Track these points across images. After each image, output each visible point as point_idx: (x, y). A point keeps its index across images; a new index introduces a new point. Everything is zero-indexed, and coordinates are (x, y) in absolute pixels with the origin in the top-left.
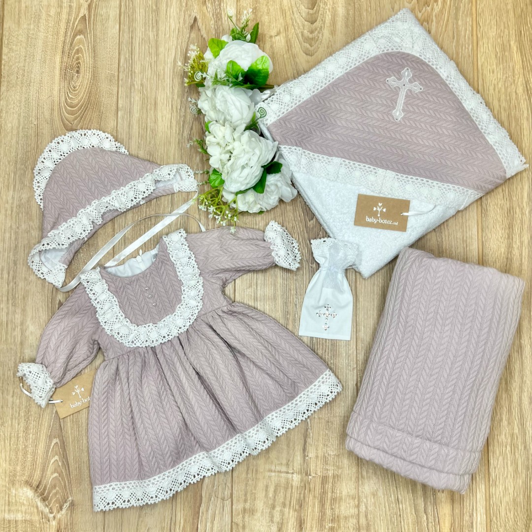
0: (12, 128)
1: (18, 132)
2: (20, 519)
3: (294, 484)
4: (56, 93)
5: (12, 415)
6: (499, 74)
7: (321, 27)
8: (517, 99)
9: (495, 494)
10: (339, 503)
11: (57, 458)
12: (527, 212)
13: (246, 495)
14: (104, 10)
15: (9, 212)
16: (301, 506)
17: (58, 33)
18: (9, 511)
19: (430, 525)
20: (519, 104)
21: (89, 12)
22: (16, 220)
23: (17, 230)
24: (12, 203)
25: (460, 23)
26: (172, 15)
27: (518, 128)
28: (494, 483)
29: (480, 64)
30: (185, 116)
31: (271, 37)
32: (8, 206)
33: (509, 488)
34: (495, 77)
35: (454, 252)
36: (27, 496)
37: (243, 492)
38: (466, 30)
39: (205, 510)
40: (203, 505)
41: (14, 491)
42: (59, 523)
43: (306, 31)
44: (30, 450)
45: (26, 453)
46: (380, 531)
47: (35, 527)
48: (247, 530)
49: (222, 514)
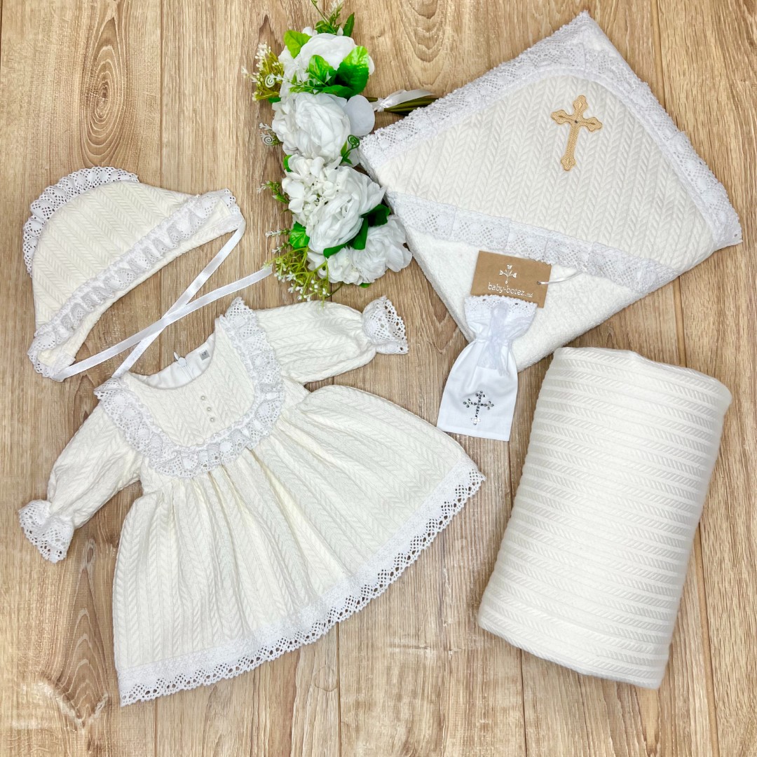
0: (15, 175)
1: (24, 181)
2: (34, 728)
3: (428, 663)
4: (75, 125)
6: (692, 76)
7: (442, 22)
8: (719, 109)
9: (720, 668)
10: (494, 689)
12: (743, 265)
13: (359, 682)
14: (140, 11)
15: (12, 292)
16: (438, 695)
17: (76, 44)
18: (18, 716)
19: (627, 716)
20: (722, 116)
21: (119, 15)
23: (24, 316)
24: (17, 279)
25: (634, 9)
26: (233, 14)
27: (724, 148)
28: (717, 652)
29: (664, 63)
30: (256, 151)
31: (372, 38)
32: (11, 284)
33: (740, 658)
34: (687, 80)
35: (642, 324)
36: (44, 694)
37: (355, 678)
38: (643, 17)
39: (301, 706)
40: (297, 699)
41: (25, 688)
42: (91, 731)
43: (420, 29)
44: (47, 627)
45: (41, 632)
46: (555, 727)
47: (56, 738)
48: (362, 733)
49: (325, 712)
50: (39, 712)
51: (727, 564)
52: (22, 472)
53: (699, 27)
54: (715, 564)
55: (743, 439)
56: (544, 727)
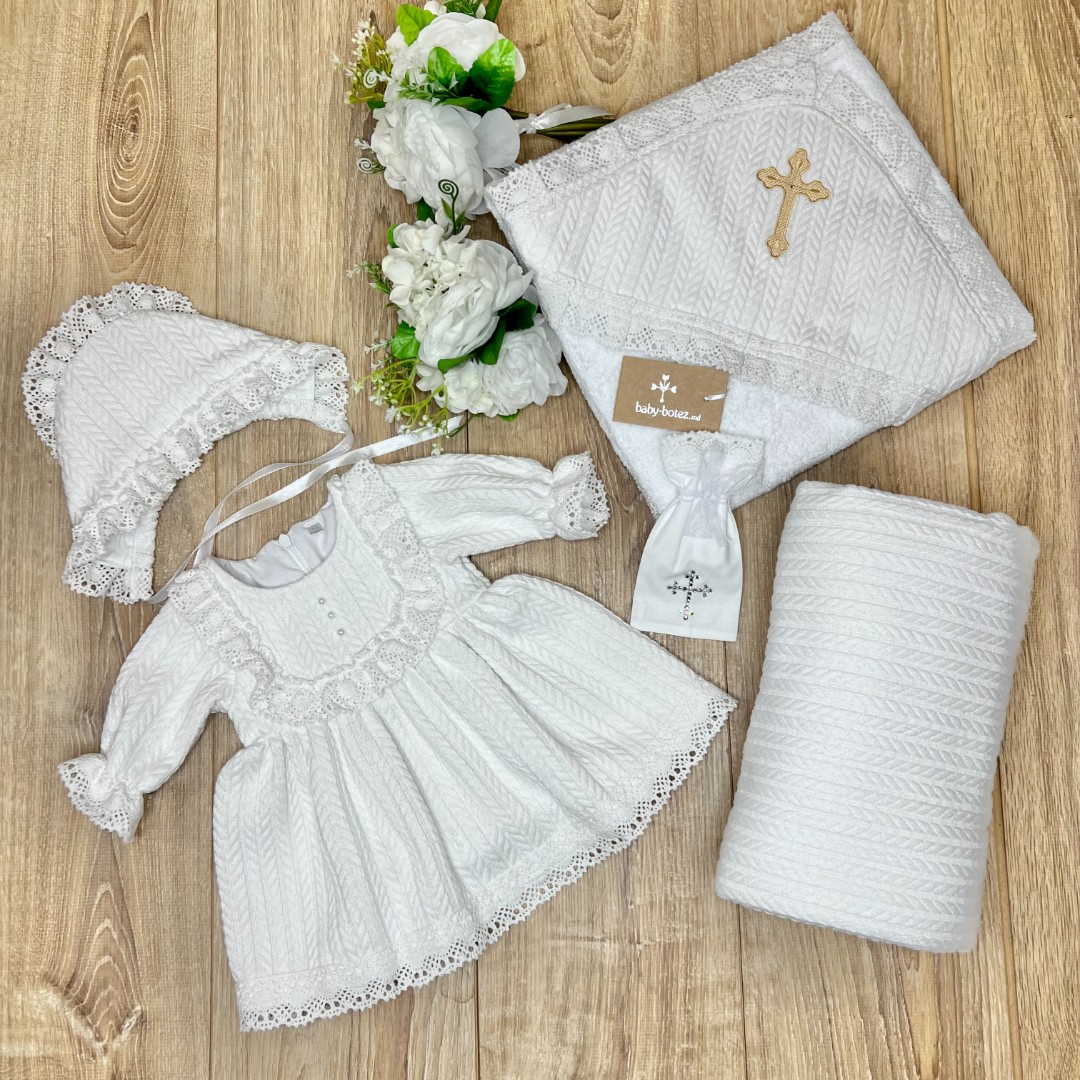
1: (14, 255)
2: (33, 1054)
3: (607, 962)
4: (90, 172)
5: (12, 838)
6: (995, 109)
7: (630, 24)
8: (1034, 158)
9: (1026, 970)
10: (702, 999)
11: (108, 923)
12: (1065, 388)
13: (506, 989)
14: (186, 4)
16: (621, 1009)
17: (91, 52)
18: (11, 1038)
19: (893, 1038)
20: (1038, 168)
21: (155, 8)
22: (13, 433)
23: (16, 454)
25: (911, 8)
26: (324, 9)
27: (1039, 216)
28: (1023, 947)
29: (955, 90)
30: (356, 212)
31: (529, 49)
33: (1055, 956)
34: (989, 115)
35: (919, 471)
36: (48, 1006)
37: (501, 984)
38: (923, 22)
39: (421, 1023)
40: (416, 1013)
41: (19, 997)
42: (115, 1061)
43: (598, 34)
44: (51, 909)
45: (43, 915)
46: (789, 1055)
47: (66, 1070)
48: (511, 1065)
49: (456, 1031)
50: (40, 1032)
51: (1039, 821)
52: (15, 683)
53: (1006, 37)
54: (1021, 821)
55: (1064, 640)
56: (774, 1056)
